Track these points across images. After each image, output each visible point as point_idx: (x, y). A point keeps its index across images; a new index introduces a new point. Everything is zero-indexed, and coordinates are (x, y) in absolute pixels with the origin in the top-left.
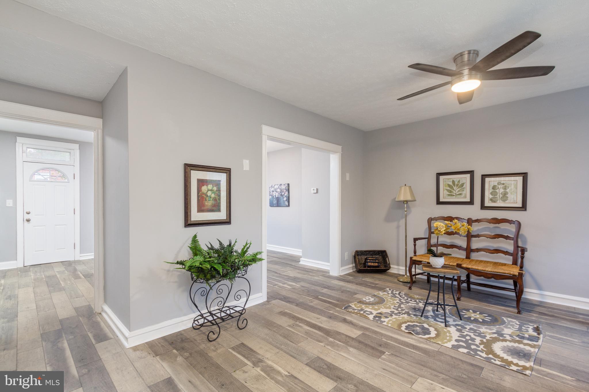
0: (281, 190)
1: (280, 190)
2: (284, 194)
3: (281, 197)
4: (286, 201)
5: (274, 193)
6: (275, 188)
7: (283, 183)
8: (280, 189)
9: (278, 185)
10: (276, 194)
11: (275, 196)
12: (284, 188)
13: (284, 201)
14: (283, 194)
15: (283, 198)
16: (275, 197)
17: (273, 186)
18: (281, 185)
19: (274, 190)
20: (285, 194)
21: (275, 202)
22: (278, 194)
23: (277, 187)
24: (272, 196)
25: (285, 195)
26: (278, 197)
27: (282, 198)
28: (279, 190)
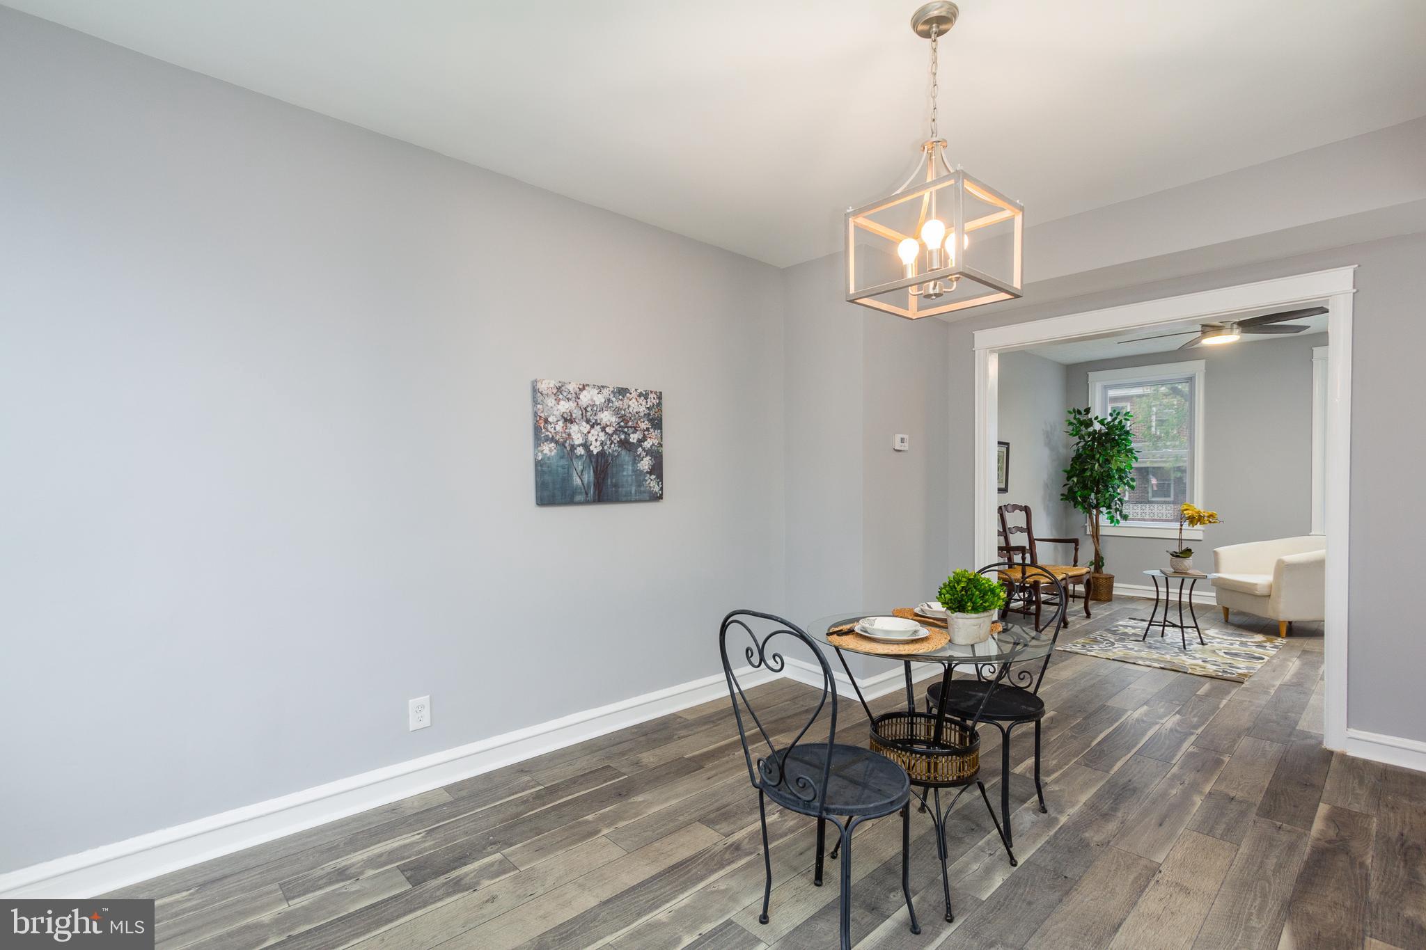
0: (623, 418)
1: (614, 419)
2: (640, 441)
3: (623, 453)
4: (651, 473)
5: (574, 429)
6: (585, 398)
7: (636, 384)
8: (617, 411)
9: (606, 392)
10: (591, 438)
11: (586, 446)
12: (643, 410)
13: (639, 474)
14: (634, 438)
15: (637, 459)
16: (580, 451)
17: (572, 387)
18: (622, 392)
19: (577, 414)
20: (644, 439)
21: (582, 477)
22: (602, 437)
23: (599, 399)
24: (563, 445)
25: (647, 444)
26: (602, 454)
27: (625, 456)
28: (607, 417)
